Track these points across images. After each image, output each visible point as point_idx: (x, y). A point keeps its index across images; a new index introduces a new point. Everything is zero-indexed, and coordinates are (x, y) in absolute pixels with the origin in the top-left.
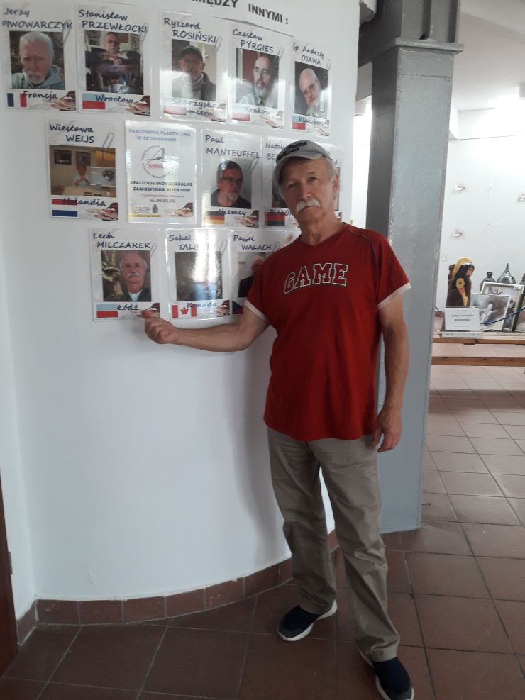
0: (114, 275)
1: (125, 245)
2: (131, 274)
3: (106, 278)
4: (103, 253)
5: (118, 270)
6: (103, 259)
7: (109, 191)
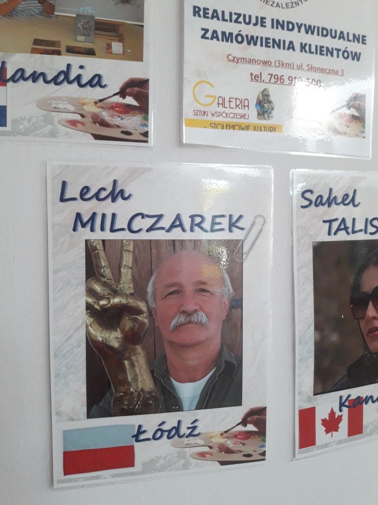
0: (128, 323)
1: (166, 223)
2: (182, 319)
3: (99, 335)
4: (90, 251)
5: (142, 306)
6: (92, 270)
7: (121, 39)
